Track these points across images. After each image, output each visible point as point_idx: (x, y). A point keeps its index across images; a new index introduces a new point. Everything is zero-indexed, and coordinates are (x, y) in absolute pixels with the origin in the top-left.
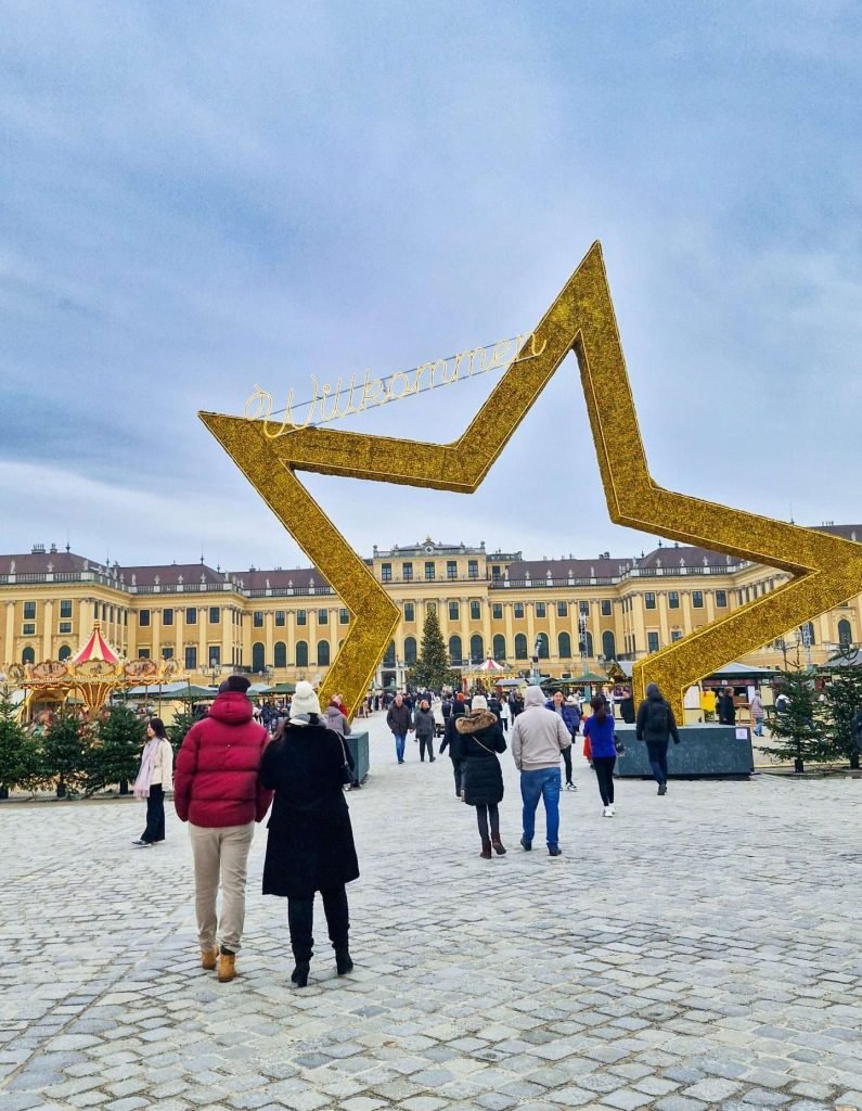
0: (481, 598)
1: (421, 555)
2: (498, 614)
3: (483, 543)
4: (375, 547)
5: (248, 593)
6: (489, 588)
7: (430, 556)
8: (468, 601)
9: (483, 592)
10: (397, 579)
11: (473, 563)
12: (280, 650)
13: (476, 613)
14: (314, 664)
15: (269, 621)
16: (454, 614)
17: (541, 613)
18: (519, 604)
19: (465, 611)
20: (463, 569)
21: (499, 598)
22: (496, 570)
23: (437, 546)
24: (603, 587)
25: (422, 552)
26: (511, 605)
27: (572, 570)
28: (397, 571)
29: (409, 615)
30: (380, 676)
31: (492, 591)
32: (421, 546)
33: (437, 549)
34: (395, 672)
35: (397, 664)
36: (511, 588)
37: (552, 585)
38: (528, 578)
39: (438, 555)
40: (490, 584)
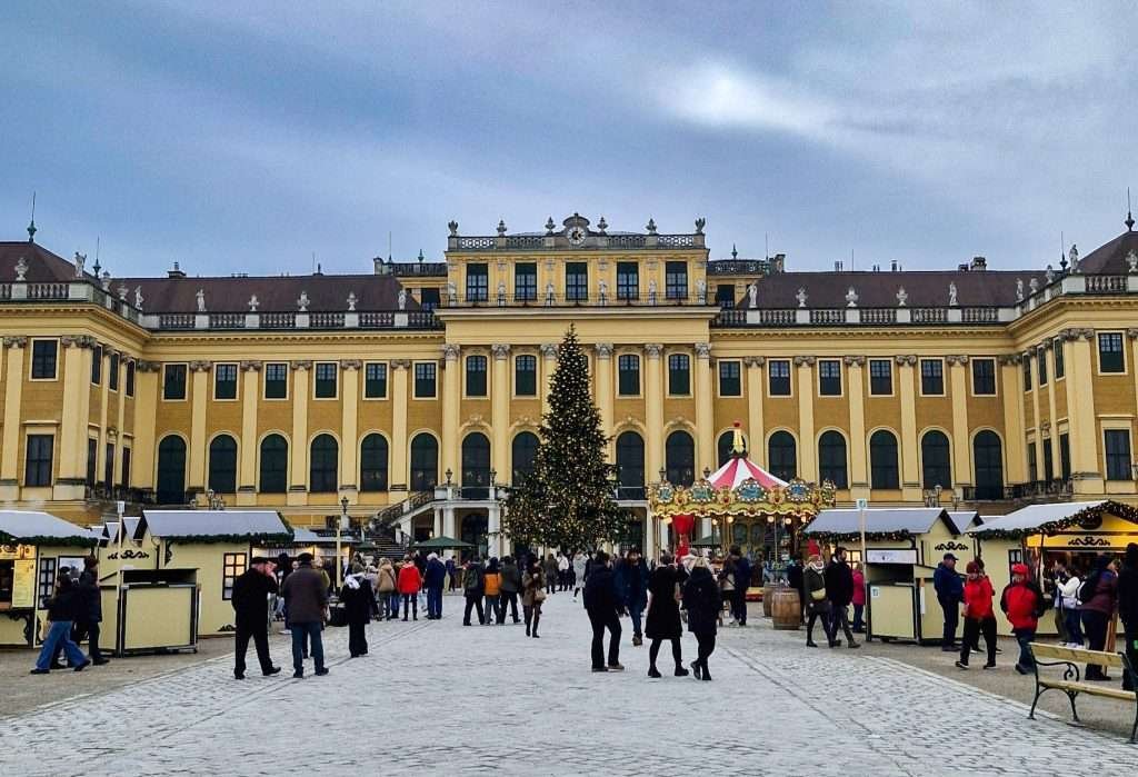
0: (691, 346)
1: (558, 247)
2: (730, 386)
3: (700, 224)
4: (453, 226)
5: (154, 321)
6: (713, 325)
7: (576, 249)
8: (662, 352)
9: (698, 333)
10: (501, 296)
11: (676, 268)
12: (223, 454)
13: (679, 382)
14: (301, 488)
15: (200, 387)
16: (629, 382)
17: (830, 385)
18: (780, 364)
19: (654, 375)
20: (652, 278)
21: (734, 349)
22: (725, 294)
23: (593, 227)
24: (976, 329)
25: (561, 240)
26: (762, 366)
27: (902, 292)
28: (501, 280)
29: (525, 382)
30: (449, 518)
31: (718, 331)
32: (559, 228)
33: (594, 234)
34: (487, 510)
35: (492, 493)
36: (763, 325)
37: (857, 320)
38: (802, 305)
39: (597, 248)
40: (713, 316)
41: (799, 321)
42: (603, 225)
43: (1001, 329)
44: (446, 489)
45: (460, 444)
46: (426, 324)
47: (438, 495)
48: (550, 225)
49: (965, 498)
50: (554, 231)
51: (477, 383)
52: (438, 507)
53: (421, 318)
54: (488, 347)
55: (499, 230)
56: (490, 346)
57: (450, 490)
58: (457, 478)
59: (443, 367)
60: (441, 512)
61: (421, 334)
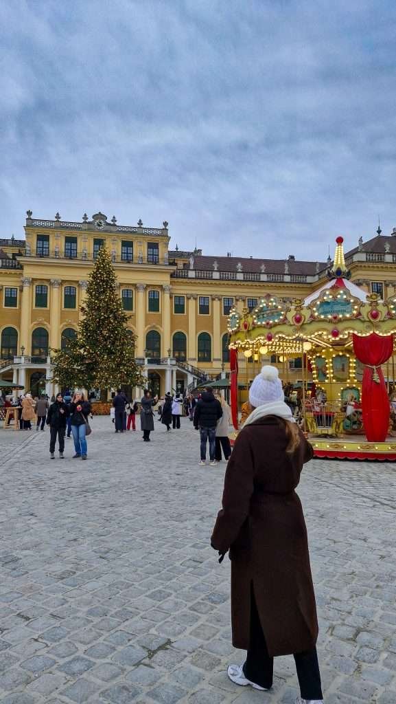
0: (161, 286)
1: (89, 230)
2: (179, 308)
3: (166, 224)
4: (29, 213)
6: (172, 276)
7: (99, 231)
8: (145, 289)
9: (165, 280)
10: (57, 253)
11: (153, 246)
13: (154, 305)
16: (128, 303)
18: (204, 298)
19: (141, 300)
20: (140, 250)
21: (182, 290)
23: (109, 221)
24: (297, 285)
25: (91, 226)
26: (195, 299)
27: (263, 266)
28: (57, 244)
29: (70, 301)
30: (23, 374)
31: (175, 280)
32: (90, 219)
33: (109, 224)
34: (45, 370)
35: (49, 360)
36: (196, 278)
37: (242, 278)
38: (216, 269)
39: (111, 232)
40: (172, 271)
41: (214, 277)
42: (114, 220)
43: (309, 286)
44: (20, 358)
45: (31, 333)
46: (12, 266)
47: (16, 361)
48: (85, 217)
49: (290, 367)
50: (87, 221)
51: (41, 300)
52: (15, 367)
53: (9, 262)
54: (48, 280)
55: (56, 217)
56: (50, 280)
57: (23, 358)
58: (28, 352)
59: (21, 291)
60: (18, 370)
61: (9, 271)
